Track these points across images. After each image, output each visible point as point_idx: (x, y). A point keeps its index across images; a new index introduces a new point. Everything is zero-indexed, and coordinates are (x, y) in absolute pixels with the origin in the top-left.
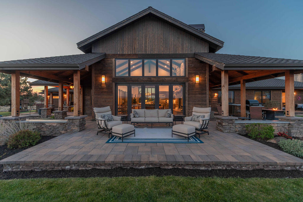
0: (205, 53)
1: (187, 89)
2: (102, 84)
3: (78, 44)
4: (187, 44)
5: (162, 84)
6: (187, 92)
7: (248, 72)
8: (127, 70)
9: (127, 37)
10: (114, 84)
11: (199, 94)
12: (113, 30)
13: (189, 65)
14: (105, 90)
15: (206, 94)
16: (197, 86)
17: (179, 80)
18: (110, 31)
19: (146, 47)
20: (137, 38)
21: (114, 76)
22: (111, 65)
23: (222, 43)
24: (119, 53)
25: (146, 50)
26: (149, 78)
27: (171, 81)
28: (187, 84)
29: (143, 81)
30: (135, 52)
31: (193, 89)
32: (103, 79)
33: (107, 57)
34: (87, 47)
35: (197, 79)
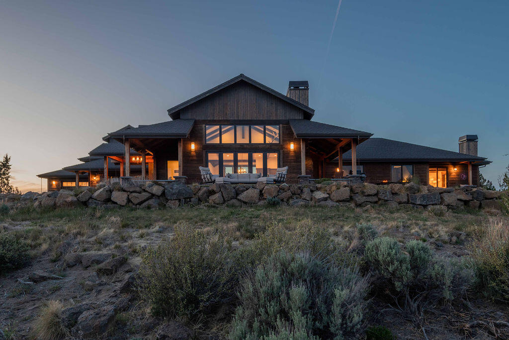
0: (300, 120)
1: (282, 157)
2: (191, 151)
3: (169, 111)
5: (255, 152)
6: (281, 160)
8: (218, 132)
9: (218, 103)
10: (204, 152)
11: (294, 162)
12: (205, 96)
13: (283, 132)
14: (195, 158)
16: (292, 154)
17: (272, 147)
18: (202, 97)
19: (238, 112)
20: (229, 103)
21: (204, 144)
22: (201, 131)
24: (209, 119)
25: (238, 116)
26: (242, 145)
27: (265, 149)
28: (281, 151)
29: (235, 149)
30: (226, 117)
31: (288, 157)
32: (193, 147)
33: (196, 123)
34: (177, 114)
35: (292, 146)
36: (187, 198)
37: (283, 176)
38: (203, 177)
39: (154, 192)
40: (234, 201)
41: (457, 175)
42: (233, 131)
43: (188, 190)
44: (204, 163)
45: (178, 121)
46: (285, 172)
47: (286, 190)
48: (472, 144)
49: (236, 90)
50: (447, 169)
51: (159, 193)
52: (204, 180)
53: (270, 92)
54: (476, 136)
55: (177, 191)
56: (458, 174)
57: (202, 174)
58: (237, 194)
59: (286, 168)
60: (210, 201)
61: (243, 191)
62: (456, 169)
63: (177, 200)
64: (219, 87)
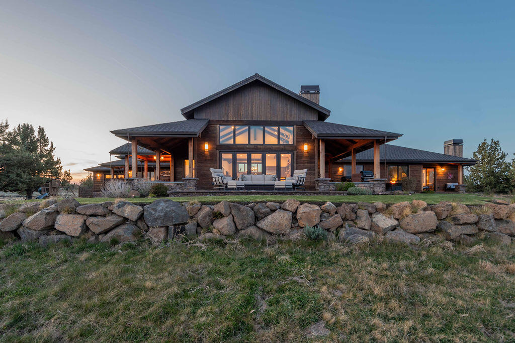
0: (314, 121)
1: (295, 158)
2: (205, 151)
3: (182, 110)
4: (296, 111)
5: (269, 153)
6: (295, 161)
7: (357, 141)
8: (232, 134)
9: (233, 103)
10: (218, 152)
11: (308, 163)
12: (218, 96)
13: (297, 133)
14: (208, 158)
15: (315, 163)
16: (306, 155)
17: (287, 148)
18: (216, 97)
19: (252, 113)
20: (243, 104)
21: (218, 144)
22: (215, 131)
23: (329, 112)
24: (223, 119)
25: (252, 117)
26: (256, 145)
27: (278, 150)
28: (295, 152)
29: (249, 149)
30: (240, 118)
31: (302, 158)
32: (207, 147)
33: (210, 123)
34: (190, 114)
35: (306, 147)
36: (179, 224)
37: (302, 179)
38: (214, 180)
39: (126, 215)
40: (252, 230)
41: (444, 174)
42: (247, 133)
43: (179, 212)
44: (218, 165)
45: (191, 121)
46: (304, 175)
47: (332, 213)
48: (457, 147)
49: (250, 91)
50: (435, 168)
51: (134, 217)
52: (215, 183)
53: (285, 92)
54: (462, 140)
55: (162, 214)
56: (446, 174)
57: (213, 176)
58: (257, 219)
59: (305, 170)
60: (214, 231)
61: (266, 215)
62: (443, 169)
63: (162, 227)
64: (233, 86)
